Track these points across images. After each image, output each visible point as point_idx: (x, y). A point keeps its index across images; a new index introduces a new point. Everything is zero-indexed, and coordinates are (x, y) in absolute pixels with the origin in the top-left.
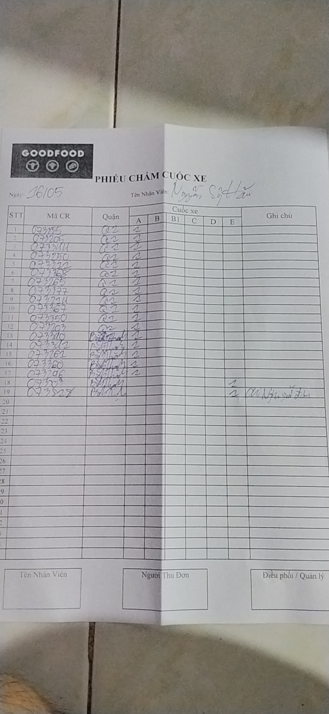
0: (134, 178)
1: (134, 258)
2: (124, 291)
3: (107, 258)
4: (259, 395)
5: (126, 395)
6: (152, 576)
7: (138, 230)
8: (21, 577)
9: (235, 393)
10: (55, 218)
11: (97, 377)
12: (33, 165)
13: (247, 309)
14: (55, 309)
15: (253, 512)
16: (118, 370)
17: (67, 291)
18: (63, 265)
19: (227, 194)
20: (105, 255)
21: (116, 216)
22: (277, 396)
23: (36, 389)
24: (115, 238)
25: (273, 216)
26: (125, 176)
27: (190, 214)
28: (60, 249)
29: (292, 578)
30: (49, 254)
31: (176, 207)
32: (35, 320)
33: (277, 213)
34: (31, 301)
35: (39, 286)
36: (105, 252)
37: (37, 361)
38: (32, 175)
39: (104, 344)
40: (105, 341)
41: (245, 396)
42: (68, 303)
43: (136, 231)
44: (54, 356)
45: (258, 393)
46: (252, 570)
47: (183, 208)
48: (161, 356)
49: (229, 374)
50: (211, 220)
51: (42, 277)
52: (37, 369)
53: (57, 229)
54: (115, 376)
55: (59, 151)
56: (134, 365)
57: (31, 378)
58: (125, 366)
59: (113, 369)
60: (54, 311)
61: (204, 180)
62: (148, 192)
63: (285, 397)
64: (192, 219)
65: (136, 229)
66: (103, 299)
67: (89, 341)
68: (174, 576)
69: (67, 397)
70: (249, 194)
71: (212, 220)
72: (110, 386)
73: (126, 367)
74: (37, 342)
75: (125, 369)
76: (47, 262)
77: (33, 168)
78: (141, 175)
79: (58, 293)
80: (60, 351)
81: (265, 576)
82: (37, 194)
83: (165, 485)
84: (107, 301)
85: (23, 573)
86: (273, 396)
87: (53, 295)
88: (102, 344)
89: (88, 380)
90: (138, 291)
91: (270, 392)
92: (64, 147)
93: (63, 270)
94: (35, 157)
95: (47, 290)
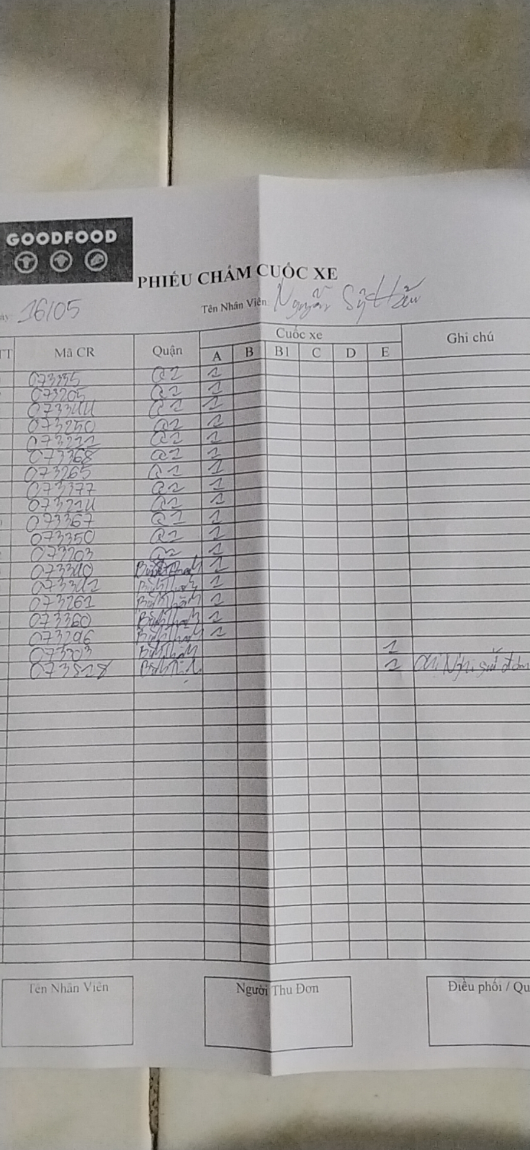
0: (206, 278)
1: (211, 425)
2: (194, 485)
3: (162, 426)
4: (438, 664)
5: (201, 672)
6: (255, 992)
7: (216, 373)
8: (31, 992)
9: (396, 665)
10: (68, 356)
11: (151, 641)
12: (26, 262)
13: (415, 512)
14: (73, 522)
15: (430, 875)
16: (188, 628)
17: (93, 489)
18: (85, 442)
19: (375, 300)
20: (160, 420)
21: (177, 349)
22: (470, 668)
23: (46, 664)
24: (175, 388)
25: (460, 338)
26: (190, 275)
27: (311, 341)
28: (80, 414)
29: (500, 990)
30: (59, 423)
31: (283, 329)
32: (39, 542)
33: (467, 333)
34: (31, 509)
35: (45, 482)
36: (158, 415)
37: (46, 616)
38: (27, 280)
39: (162, 581)
40: (163, 576)
41: (412, 669)
42: (96, 510)
43: (213, 376)
44: (75, 605)
45: (436, 664)
46: (429, 978)
47: (296, 329)
48: (262, 602)
49: (383, 629)
50: (346, 351)
51: (49, 465)
52: (47, 630)
53: (72, 377)
54: (182, 639)
55: (71, 233)
56: (214, 618)
57: (35, 647)
58: (199, 621)
59: (177, 625)
60: (72, 525)
61: (332, 276)
62: (232, 303)
63: (484, 670)
64: (312, 349)
65: (213, 370)
66: (157, 501)
67: (135, 576)
68: (292, 991)
69: (99, 677)
70: (416, 298)
71: (348, 350)
72: (173, 657)
73: (201, 622)
74: (42, 581)
75: (201, 625)
76: (56, 438)
77: (26, 266)
78: (220, 272)
79: (77, 493)
80: (85, 596)
81: (453, 988)
82: (35, 315)
83: (273, 832)
84: (165, 503)
85: (33, 986)
86: (463, 668)
87: (70, 496)
88: (158, 583)
89: (136, 646)
90: (219, 486)
91: (456, 662)
92: (81, 226)
93: (86, 450)
94: (29, 248)
95: (59, 488)
